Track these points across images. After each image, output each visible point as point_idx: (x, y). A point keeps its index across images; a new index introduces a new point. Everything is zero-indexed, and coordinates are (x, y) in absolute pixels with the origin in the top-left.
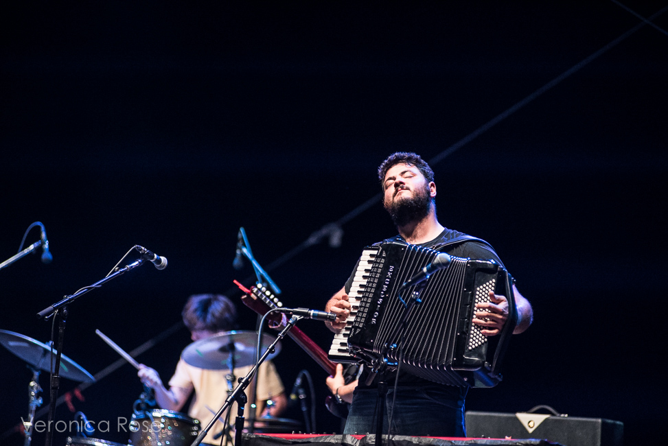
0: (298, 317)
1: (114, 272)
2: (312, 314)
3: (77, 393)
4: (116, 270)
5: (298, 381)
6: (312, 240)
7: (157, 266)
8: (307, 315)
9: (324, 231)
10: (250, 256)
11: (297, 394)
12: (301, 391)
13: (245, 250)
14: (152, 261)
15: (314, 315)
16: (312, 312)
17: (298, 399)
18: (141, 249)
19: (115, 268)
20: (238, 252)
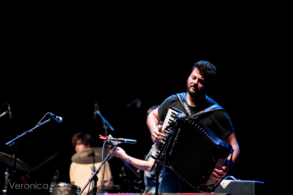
0: (120, 142)
1: (39, 124)
2: (125, 141)
3: (27, 175)
4: (40, 123)
5: (123, 168)
6: (129, 105)
7: (58, 121)
8: (124, 141)
9: (134, 102)
10: (100, 114)
11: (123, 174)
12: (124, 173)
13: (98, 112)
14: (56, 119)
15: (127, 141)
16: (126, 140)
17: (123, 176)
18: (51, 114)
19: (39, 122)
20: (95, 113)
